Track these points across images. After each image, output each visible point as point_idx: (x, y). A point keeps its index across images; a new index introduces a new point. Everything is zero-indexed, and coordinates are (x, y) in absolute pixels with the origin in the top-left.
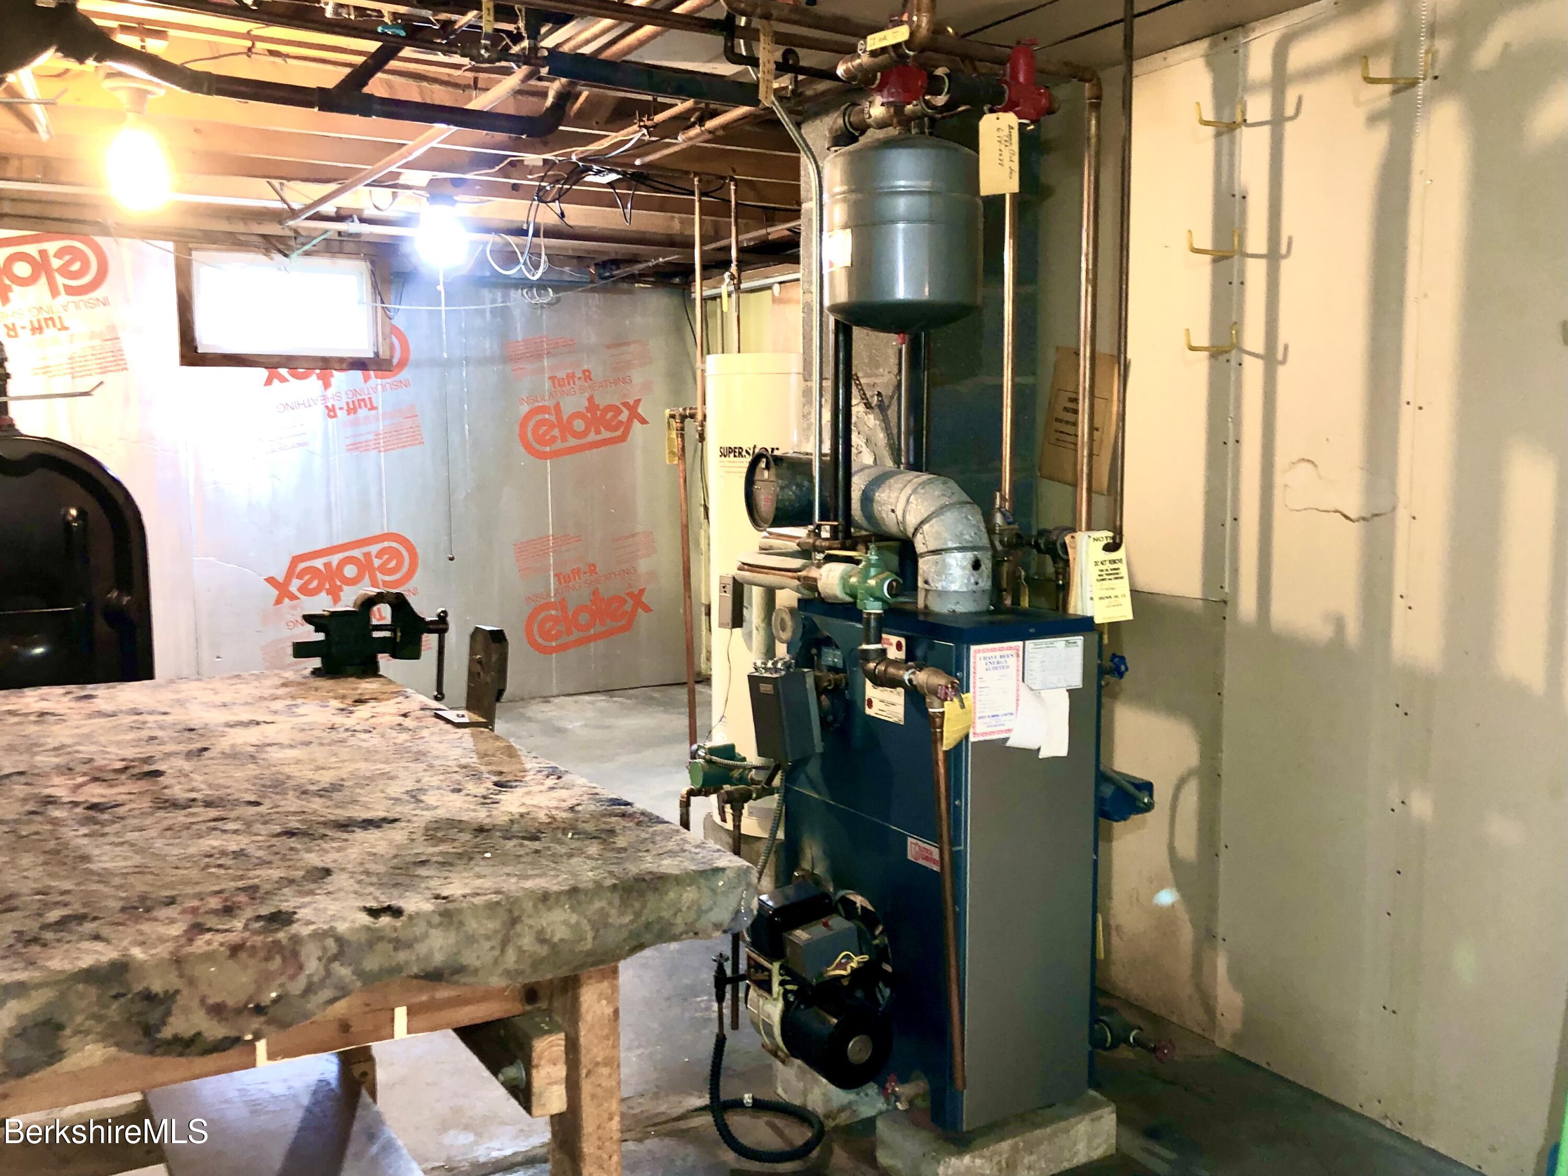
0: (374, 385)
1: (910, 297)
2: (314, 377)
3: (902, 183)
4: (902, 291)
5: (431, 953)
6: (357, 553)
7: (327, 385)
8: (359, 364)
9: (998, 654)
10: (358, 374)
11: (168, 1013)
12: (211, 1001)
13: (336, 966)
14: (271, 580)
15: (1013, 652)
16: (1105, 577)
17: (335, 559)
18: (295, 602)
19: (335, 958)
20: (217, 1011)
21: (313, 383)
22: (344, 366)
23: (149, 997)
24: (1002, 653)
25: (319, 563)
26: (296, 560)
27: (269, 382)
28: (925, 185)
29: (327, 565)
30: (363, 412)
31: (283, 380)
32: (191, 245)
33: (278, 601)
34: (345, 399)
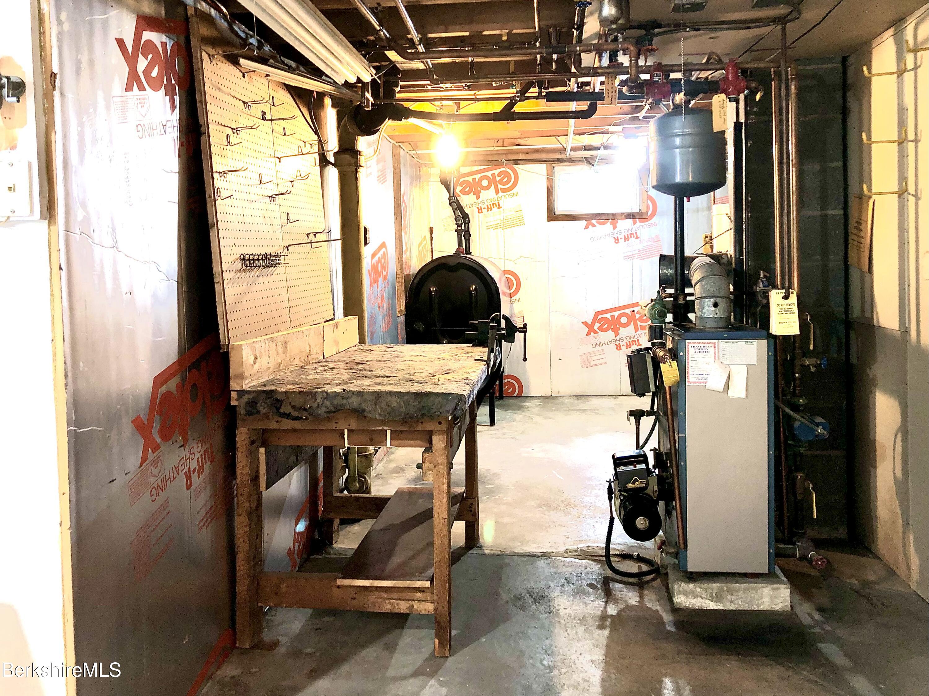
0: (638, 226)
1: (681, 181)
2: (609, 223)
3: (677, 131)
4: (678, 179)
5: (353, 402)
6: (628, 311)
7: (615, 227)
8: (631, 216)
9: (702, 345)
10: (630, 221)
11: (281, 405)
12: (293, 404)
13: (325, 401)
14: (585, 323)
15: (712, 345)
16: (783, 312)
17: (616, 314)
18: (596, 335)
19: (325, 399)
20: (294, 407)
21: (608, 226)
22: (623, 217)
23: (277, 399)
24: (705, 345)
25: (608, 316)
26: (597, 313)
27: (586, 228)
28: (687, 130)
29: (612, 317)
30: (632, 240)
31: (594, 226)
32: (553, 165)
33: (588, 334)
34: (623, 234)
